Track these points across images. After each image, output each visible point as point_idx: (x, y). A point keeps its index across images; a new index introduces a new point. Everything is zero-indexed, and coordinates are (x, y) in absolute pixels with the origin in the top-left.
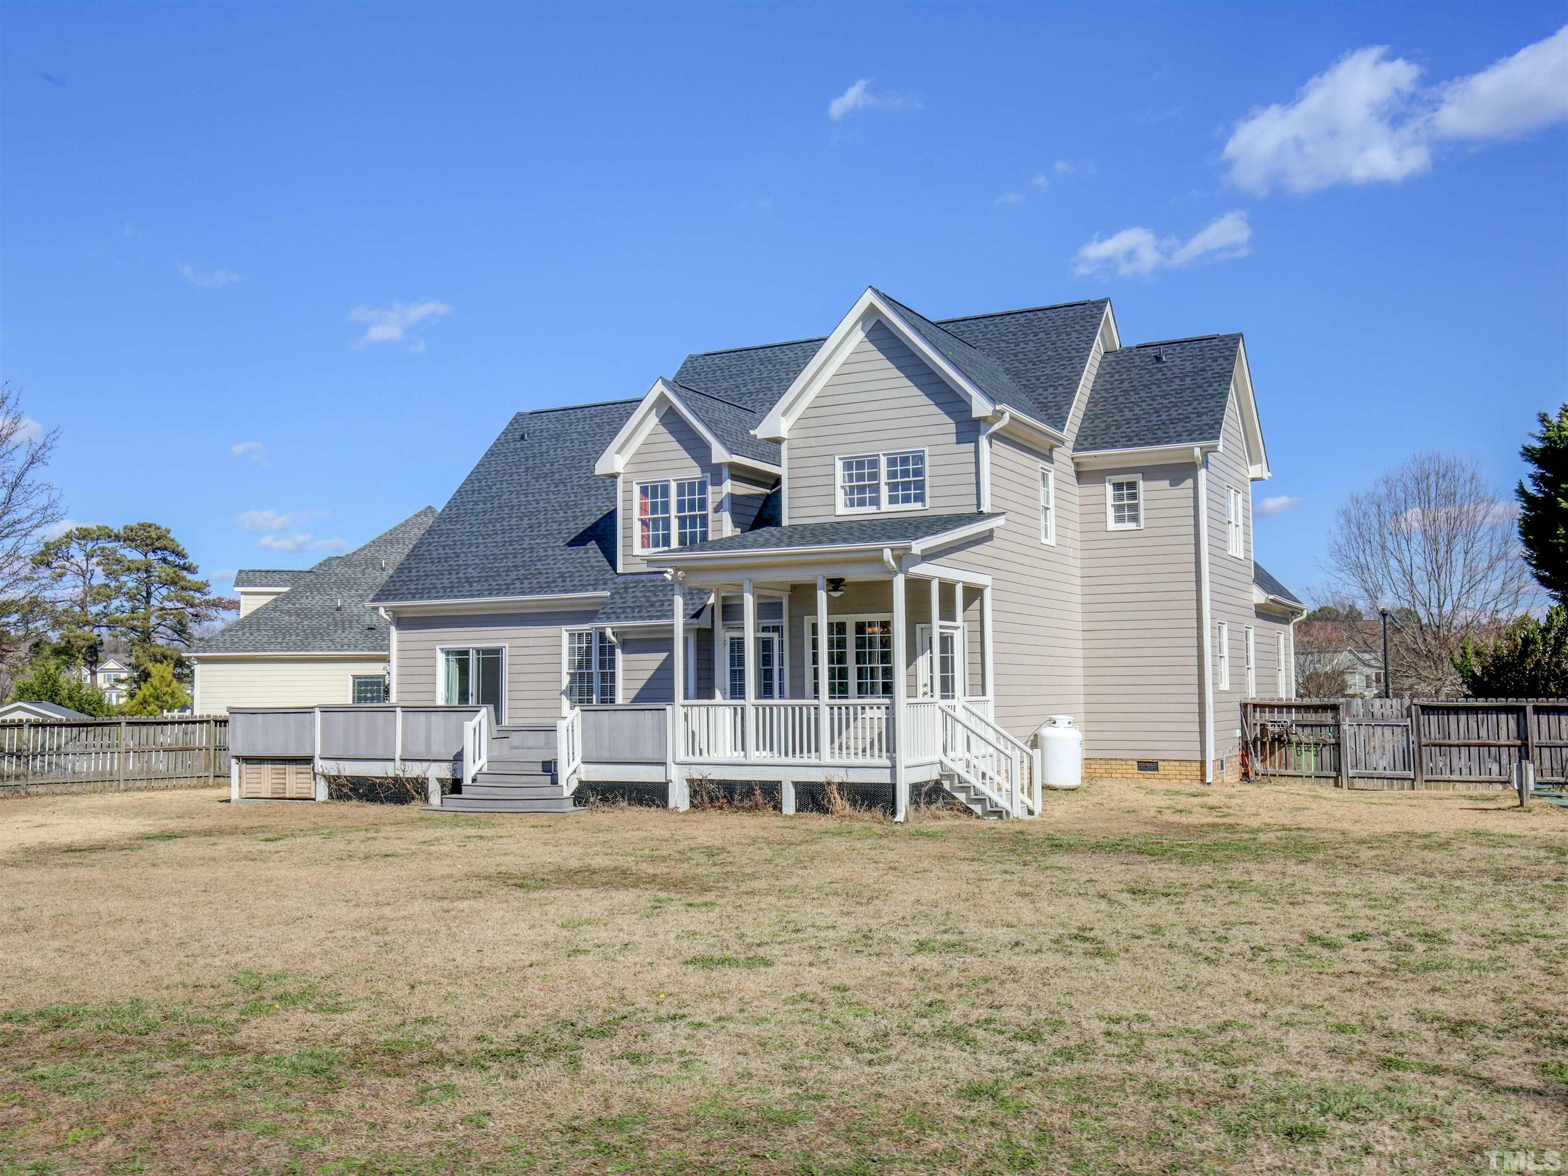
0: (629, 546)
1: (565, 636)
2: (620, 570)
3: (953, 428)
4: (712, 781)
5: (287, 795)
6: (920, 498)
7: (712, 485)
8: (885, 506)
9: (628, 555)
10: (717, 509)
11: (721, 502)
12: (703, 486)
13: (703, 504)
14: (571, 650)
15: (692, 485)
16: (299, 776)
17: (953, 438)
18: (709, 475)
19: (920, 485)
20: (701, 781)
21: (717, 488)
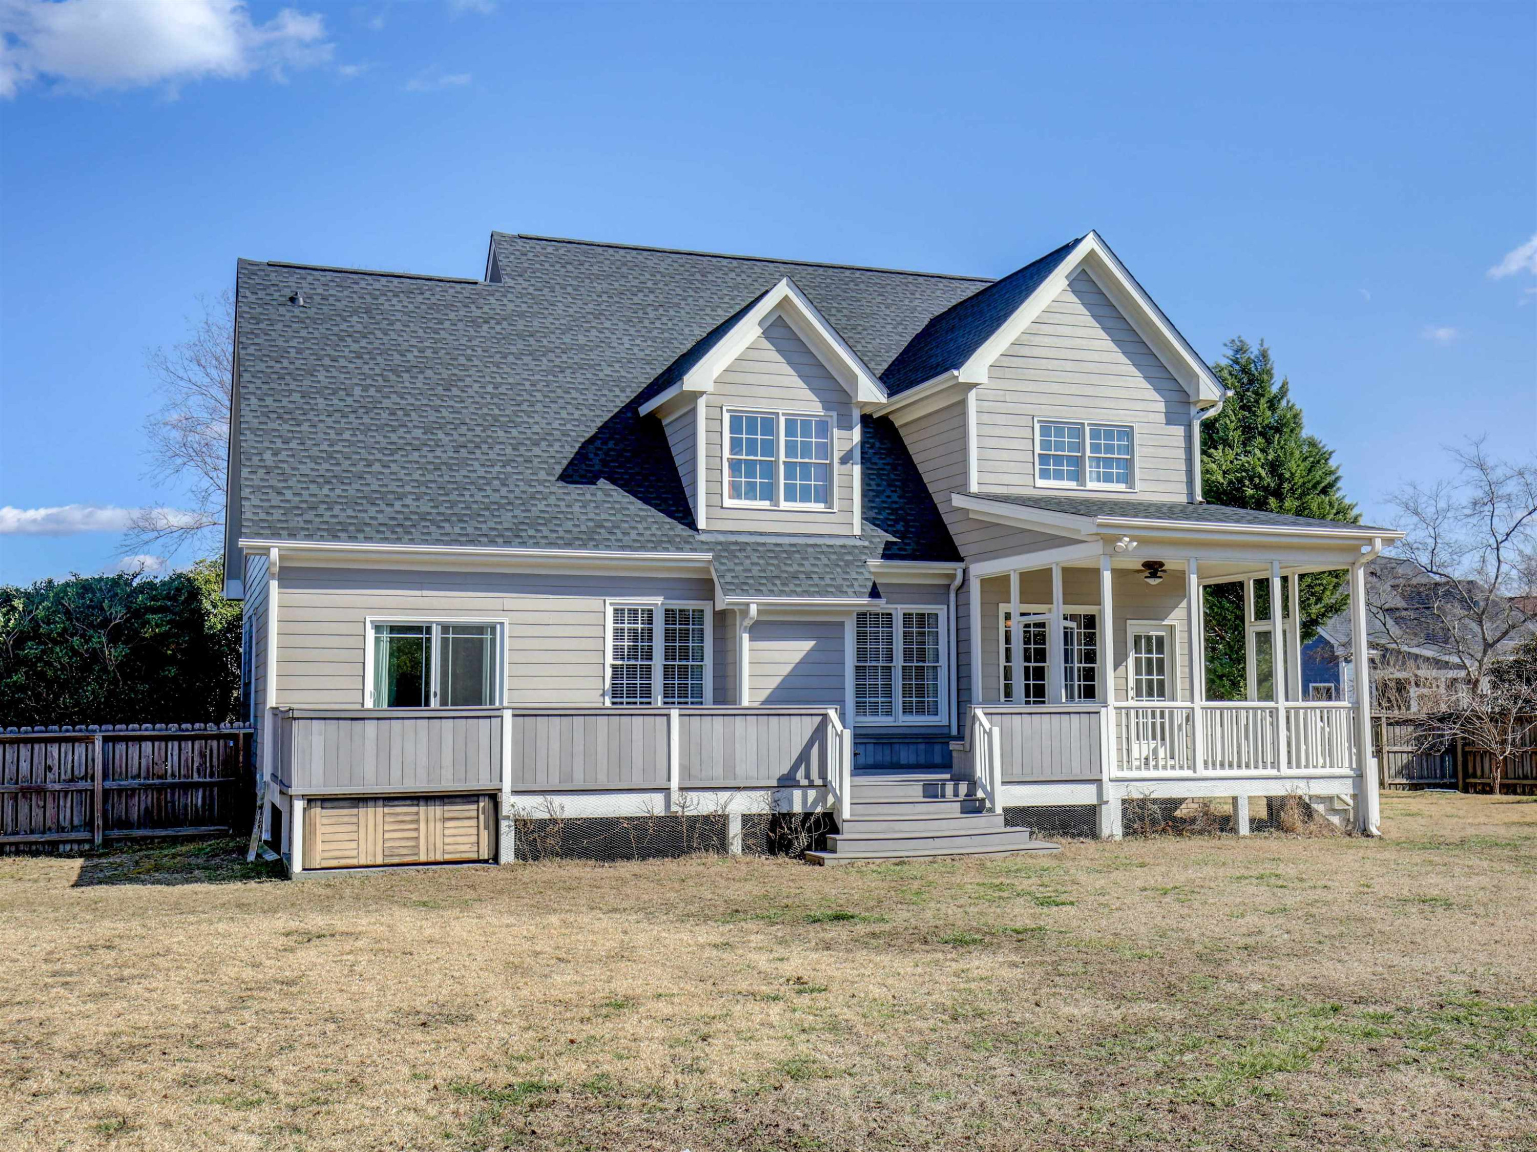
0: (715, 493)
1: (610, 611)
2: (702, 524)
3: (1161, 407)
4: (1154, 801)
5: (423, 858)
6: (1128, 478)
7: (840, 427)
8: (1091, 485)
9: (716, 505)
10: (844, 460)
11: (851, 451)
12: (823, 428)
13: (825, 450)
14: (618, 634)
15: (806, 424)
16: (449, 824)
17: (1162, 418)
18: (834, 414)
19: (1129, 464)
20: (1142, 800)
21: (845, 433)
